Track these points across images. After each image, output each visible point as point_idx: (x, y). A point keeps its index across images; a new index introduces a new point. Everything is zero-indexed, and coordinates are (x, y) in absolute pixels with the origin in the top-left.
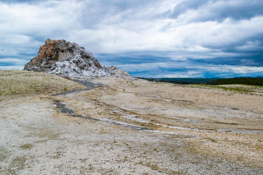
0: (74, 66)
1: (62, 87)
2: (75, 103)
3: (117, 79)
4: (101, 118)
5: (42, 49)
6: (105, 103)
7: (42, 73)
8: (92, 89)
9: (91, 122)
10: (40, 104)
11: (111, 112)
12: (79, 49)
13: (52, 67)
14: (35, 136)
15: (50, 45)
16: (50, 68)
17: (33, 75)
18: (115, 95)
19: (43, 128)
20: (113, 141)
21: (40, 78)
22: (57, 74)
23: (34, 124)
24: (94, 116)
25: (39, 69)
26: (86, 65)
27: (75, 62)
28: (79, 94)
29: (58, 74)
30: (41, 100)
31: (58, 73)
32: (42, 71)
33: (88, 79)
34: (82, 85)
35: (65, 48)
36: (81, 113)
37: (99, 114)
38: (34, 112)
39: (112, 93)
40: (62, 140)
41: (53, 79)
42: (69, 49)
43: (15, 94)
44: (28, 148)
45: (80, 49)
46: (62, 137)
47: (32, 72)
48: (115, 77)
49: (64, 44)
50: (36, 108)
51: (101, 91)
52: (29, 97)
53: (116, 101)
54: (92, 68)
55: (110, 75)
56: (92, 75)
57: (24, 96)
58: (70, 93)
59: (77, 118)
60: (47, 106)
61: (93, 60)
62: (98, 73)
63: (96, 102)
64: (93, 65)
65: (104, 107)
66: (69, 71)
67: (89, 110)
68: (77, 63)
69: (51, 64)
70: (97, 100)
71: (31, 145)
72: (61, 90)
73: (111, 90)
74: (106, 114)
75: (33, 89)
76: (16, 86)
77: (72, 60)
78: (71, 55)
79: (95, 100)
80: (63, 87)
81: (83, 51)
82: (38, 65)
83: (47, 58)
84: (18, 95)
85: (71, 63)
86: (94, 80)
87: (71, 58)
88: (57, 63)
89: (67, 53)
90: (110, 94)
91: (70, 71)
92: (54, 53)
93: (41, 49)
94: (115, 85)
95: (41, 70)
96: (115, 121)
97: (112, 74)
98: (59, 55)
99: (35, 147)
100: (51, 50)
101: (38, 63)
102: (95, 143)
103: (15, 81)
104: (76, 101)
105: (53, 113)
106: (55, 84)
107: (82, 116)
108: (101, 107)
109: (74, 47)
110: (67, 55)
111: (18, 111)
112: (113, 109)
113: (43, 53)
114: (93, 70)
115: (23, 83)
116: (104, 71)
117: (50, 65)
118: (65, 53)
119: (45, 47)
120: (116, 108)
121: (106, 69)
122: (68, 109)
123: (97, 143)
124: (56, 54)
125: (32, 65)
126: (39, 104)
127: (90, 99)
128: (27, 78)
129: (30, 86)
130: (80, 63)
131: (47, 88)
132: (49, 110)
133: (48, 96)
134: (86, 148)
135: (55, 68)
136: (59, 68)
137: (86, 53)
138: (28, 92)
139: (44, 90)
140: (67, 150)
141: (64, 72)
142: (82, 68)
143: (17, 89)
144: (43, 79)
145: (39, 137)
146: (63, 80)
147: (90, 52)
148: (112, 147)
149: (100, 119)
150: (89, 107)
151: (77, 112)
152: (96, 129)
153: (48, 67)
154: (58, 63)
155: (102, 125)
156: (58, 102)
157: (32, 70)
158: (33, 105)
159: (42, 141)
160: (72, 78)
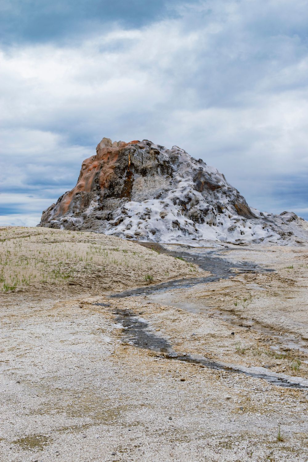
0: (176, 214)
1: (140, 273)
2: (174, 321)
3: (298, 248)
4: (245, 364)
5: (87, 166)
6: (260, 321)
7: (87, 233)
8: (223, 278)
9: (215, 376)
10: (79, 321)
11: (276, 348)
12: (188, 165)
13: (114, 216)
14: (58, 412)
15: (109, 156)
16: (108, 219)
17: (63, 241)
18: (291, 296)
19: (81, 389)
20: (276, 435)
21: (82, 249)
22: (129, 237)
23: (59, 378)
24: (226, 358)
25: (79, 222)
26: (208, 210)
27: (178, 201)
28: (187, 294)
29: (132, 237)
30: (80, 310)
31: (131, 232)
32: (88, 228)
33: (215, 249)
34: (197, 266)
35: (150, 164)
36: (188, 348)
37: (242, 353)
38: (60, 344)
39: (283, 291)
40: (130, 426)
41: (117, 250)
42: (162, 165)
43: (13, 292)
44: (36, 445)
45: (193, 165)
46: (130, 417)
47: (60, 233)
48: (294, 242)
49: (149, 153)
50: (67, 332)
51: (249, 286)
52: (51, 301)
53: (292, 315)
54: (227, 219)
55: (279, 236)
56: (226, 239)
57: (37, 298)
58: (163, 291)
59: (177, 364)
60: (97, 327)
61: (229, 196)
62: (242, 233)
63: (235, 317)
64: (229, 211)
65: (255, 333)
66: (161, 226)
67: (212, 339)
68: (183, 203)
69: (111, 207)
70: (237, 311)
71: (46, 439)
72: (136, 281)
73: (279, 283)
74: (259, 354)
75: (61, 279)
76: (18, 269)
77: (170, 195)
78: (166, 183)
79: (232, 311)
80: (143, 273)
81: (201, 169)
82: (78, 211)
83: (102, 192)
84: (21, 297)
85: (167, 205)
86: (231, 252)
87: (167, 191)
88: (127, 205)
89: (157, 178)
90: (276, 295)
91: (164, 227)
92: (121, 178)
93: (84, 167)
94: (292, 268)
95: (85, 225)
96: (284, 376)
97: (283, 235)
98: (134, 183)
99: (56, 445)
100: (112, 171)
101: (76, 207)
102: (222, 440)
103: (14, 257)
104: (177, 312)
105: (110, 347)
106: (121, 264)
107: (193, 357)
108: (247, 331)
109: (174, 159)
110: (157, 183)
111: (19, 341)
112: (281, 337)
113: (91, 180)
114: (228, 223)
115: (37, 261)
116: (260, 226)
117: (108, 212)
118: (149, 177)
119: (96, 163)
120: (292, 336)
121: (267, 221)
122: (152, 336)
123: (226, 440)
124: (125, 182)
125: (63, 211)
126: (75, 320)
127: (219, 308)
128: (47, 248)
129: (53, 271)
130: (193, 205)
131: (100, 276)
132: (100, 340)
133: (104, 299)
134: (196, 454)
135: (122, 221)
136: (135, 220)
137: (210, 175)
138: (49, 286)
139: (91, 280)
140: (140, 457)
141: (147, 230)
142: (197, 219)
143: (21, 278)
144: (89, 250)
145: (68, 417)
146: (145, 253)
147: (221, 172)
148: (272, 453)
149: (243, 368)
150: (213, 332)
151: (178, 344)
152: (228, 399)
153: (104, 216)
154: (131, 205)
155: (248, 386)
156: (127, 315)
157: (62, 226)
158: (60, 324)
159: (76, 428)
160: (170, 248)
